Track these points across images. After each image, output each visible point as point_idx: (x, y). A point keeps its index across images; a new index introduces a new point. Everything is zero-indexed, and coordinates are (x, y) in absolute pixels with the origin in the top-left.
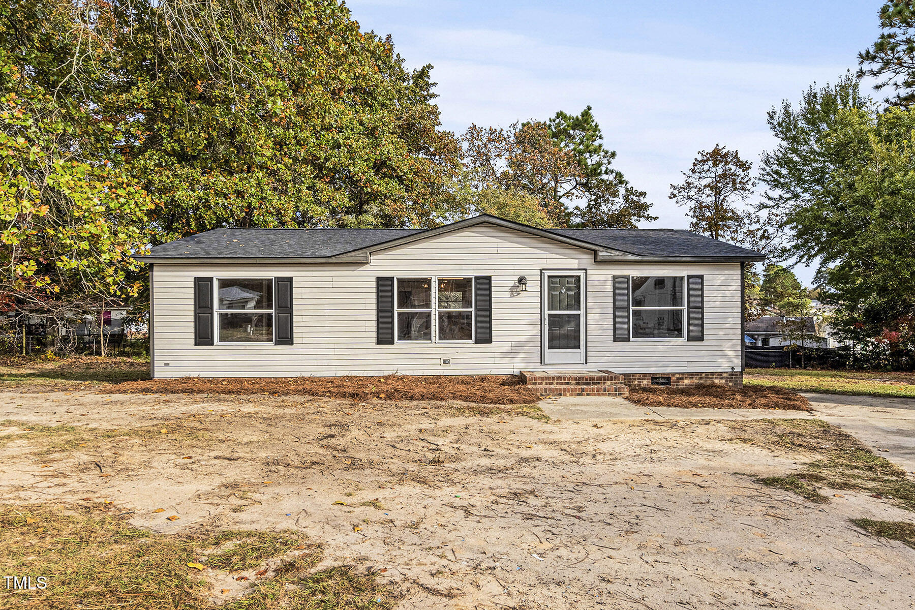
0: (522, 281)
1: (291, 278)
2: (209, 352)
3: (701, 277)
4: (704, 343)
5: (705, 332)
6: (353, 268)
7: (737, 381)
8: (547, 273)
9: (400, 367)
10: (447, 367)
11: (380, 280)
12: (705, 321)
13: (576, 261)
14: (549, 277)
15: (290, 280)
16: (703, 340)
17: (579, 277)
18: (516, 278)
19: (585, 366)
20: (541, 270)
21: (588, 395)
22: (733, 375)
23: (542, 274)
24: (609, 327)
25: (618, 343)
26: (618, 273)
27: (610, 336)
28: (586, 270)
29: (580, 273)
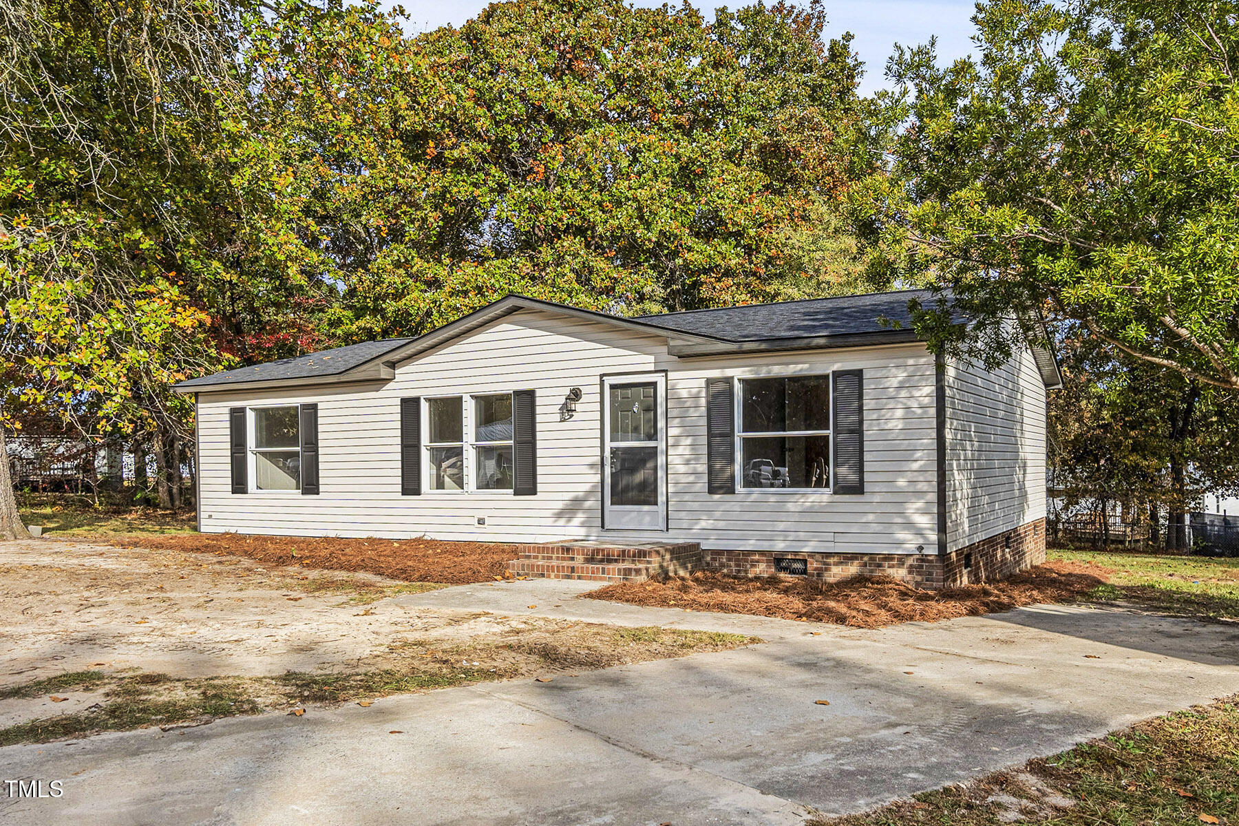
0: (576, 395)
1: (317, 405)
3: (859, 374)
4: (866, 498)
5: (867, 477)
6: (374, 387)
7: (931, 574)
8: (609, 381)
9: (429, 528)
10: (482, 529)
11: (404, 401)
12: (867, 457)
13: (651, 358)
14: (613, 387)
15: (314, 407)
16: (862, 492)
17: (654, 384)
18: (567, 391)
19: (665, 535)
20: (602, 376)
21: (579, 578)
22: (923, 560)
23: (602, 382)
24: (703, 468)
25: (716, 497)
26: (715, 373)
27: (703, 484)
28: (666, 371)
29: (659, 379)
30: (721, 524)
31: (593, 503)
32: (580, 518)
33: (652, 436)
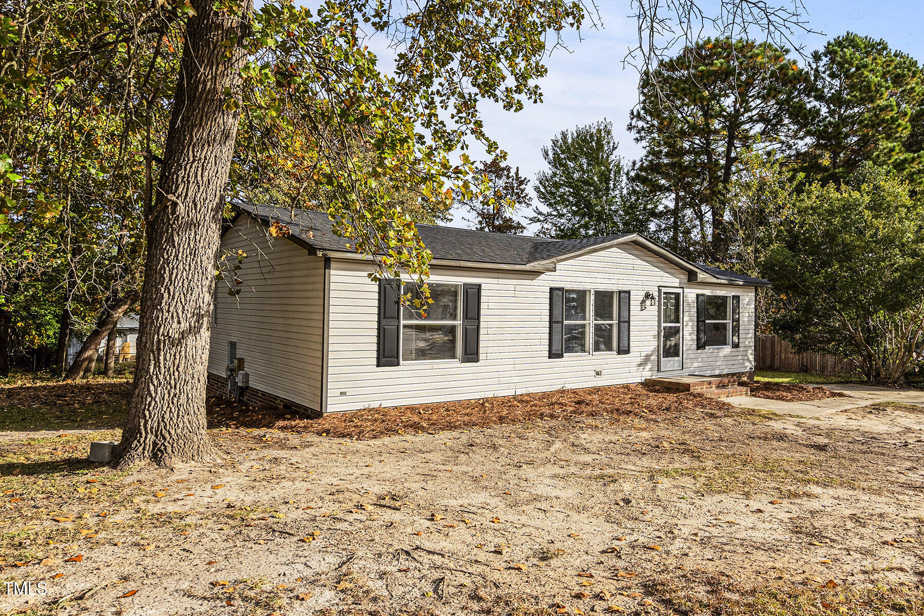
0: (649, 296)
1: (480, 285)
2: (393, 375)
3: (739, 297)
4: (739, 349)
5: (740, 341)
6: (531, 277)
7: (752, 378)
8: (664, 290)
9: (567, 381)
10: (599, 378)
11: (552, 289)
12: (740, 332)
13: (678, 280)
14: (665, 293)
15: (479, 287)
16: (738, 347)
17: (679, 294)
18: (643, 293)
19: (682, 371)
20: (660, 287)
23: (660, 291)
24: (695, 337)
25: (699, 351)
26: (700, 292)
27: (695, 346)
28: (683, 288)
29: (680, 291)
30: (700, 364)
31: (654, 357)
32: (649, 366)
33: (677, 320)
